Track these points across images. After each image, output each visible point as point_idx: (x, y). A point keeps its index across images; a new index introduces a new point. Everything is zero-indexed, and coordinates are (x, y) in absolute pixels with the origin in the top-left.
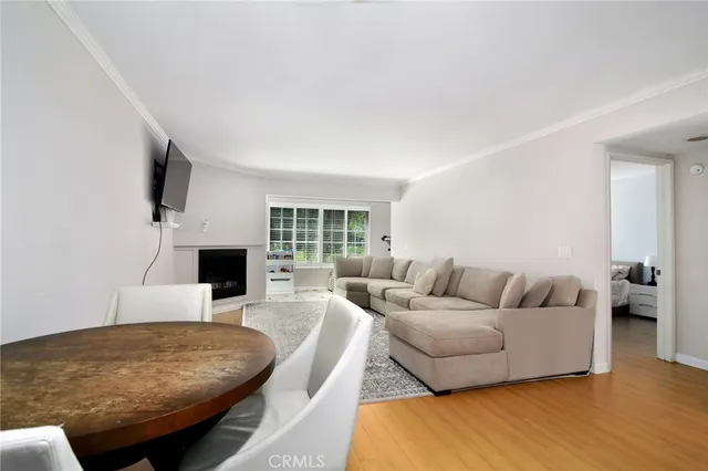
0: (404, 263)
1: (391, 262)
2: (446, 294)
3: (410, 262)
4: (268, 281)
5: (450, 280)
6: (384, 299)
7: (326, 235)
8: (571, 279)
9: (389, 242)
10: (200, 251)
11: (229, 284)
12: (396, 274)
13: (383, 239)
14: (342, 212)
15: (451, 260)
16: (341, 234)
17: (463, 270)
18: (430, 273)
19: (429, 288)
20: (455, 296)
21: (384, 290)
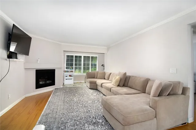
0: (109, 74)
1: (104, 73)
2: (124, 86)
3: (111, 74)
4: (65, 80)
5: (125, 81)
6: (102, 87)
7: (84, 64)
8: (179, 83)
9: (104, 66)
10: (36, 70)
11: (48, 82)
12: (106, 78)
13: (102, 66)
14: (90, 57)
15: (125, 73)
16: (89, 64)
17: (130, 77)
18: (118, 78)
19: (118, 84)
20: (127, 87)
21: (102, 84)
